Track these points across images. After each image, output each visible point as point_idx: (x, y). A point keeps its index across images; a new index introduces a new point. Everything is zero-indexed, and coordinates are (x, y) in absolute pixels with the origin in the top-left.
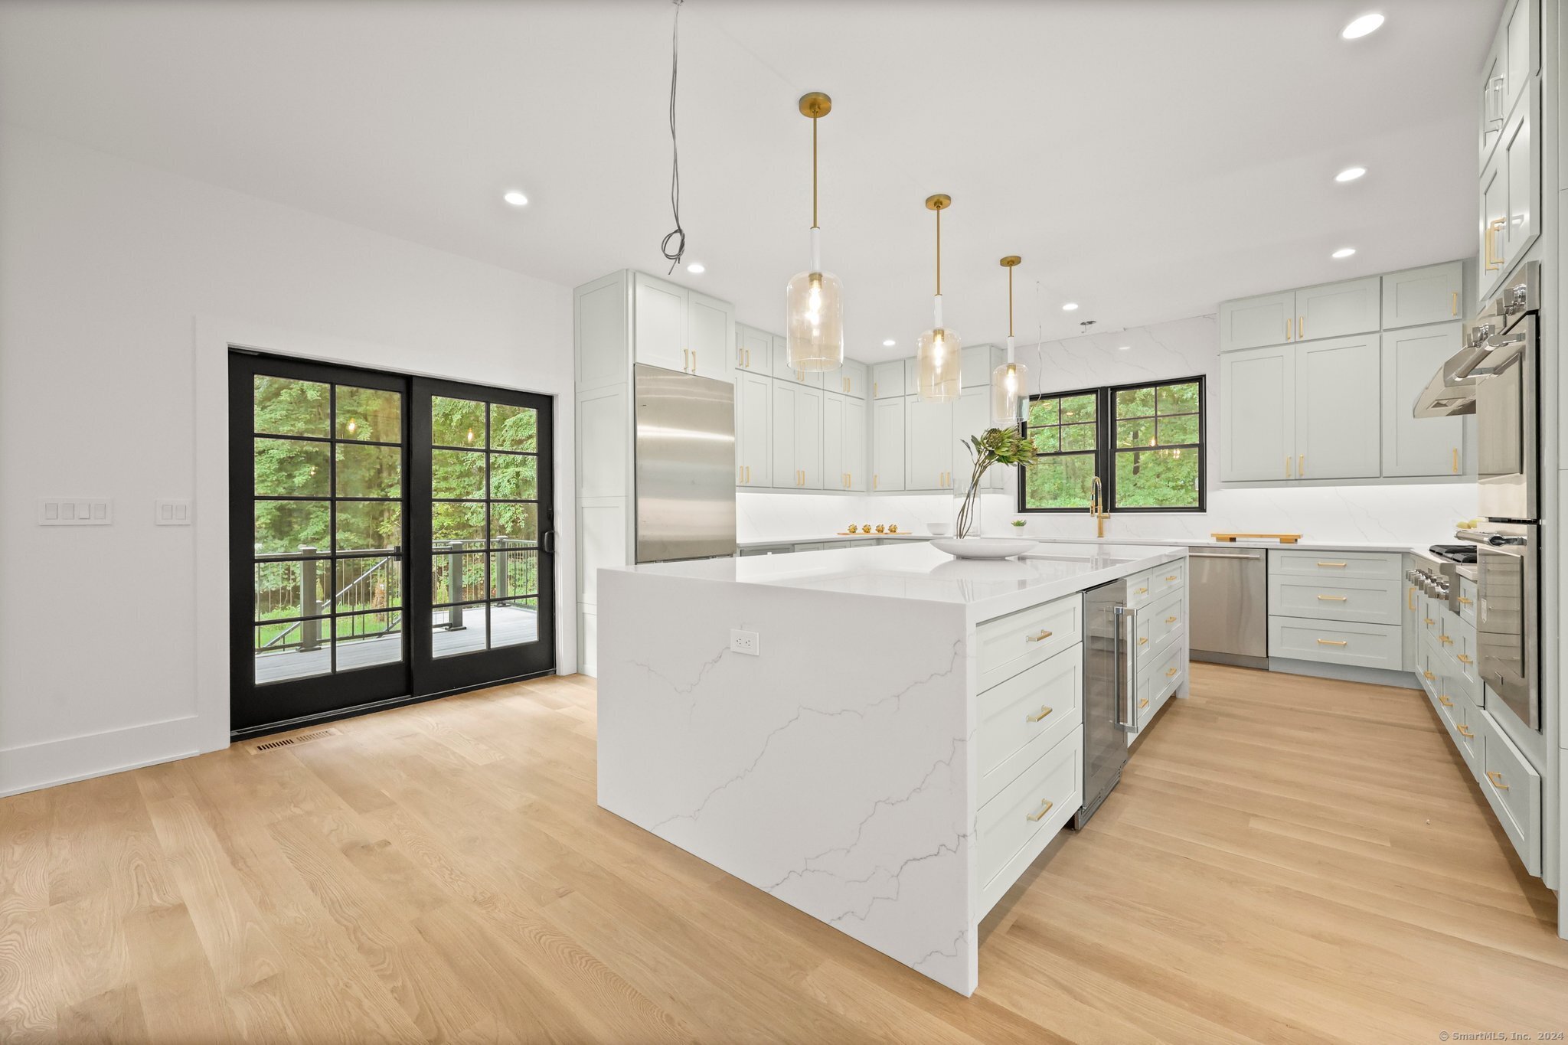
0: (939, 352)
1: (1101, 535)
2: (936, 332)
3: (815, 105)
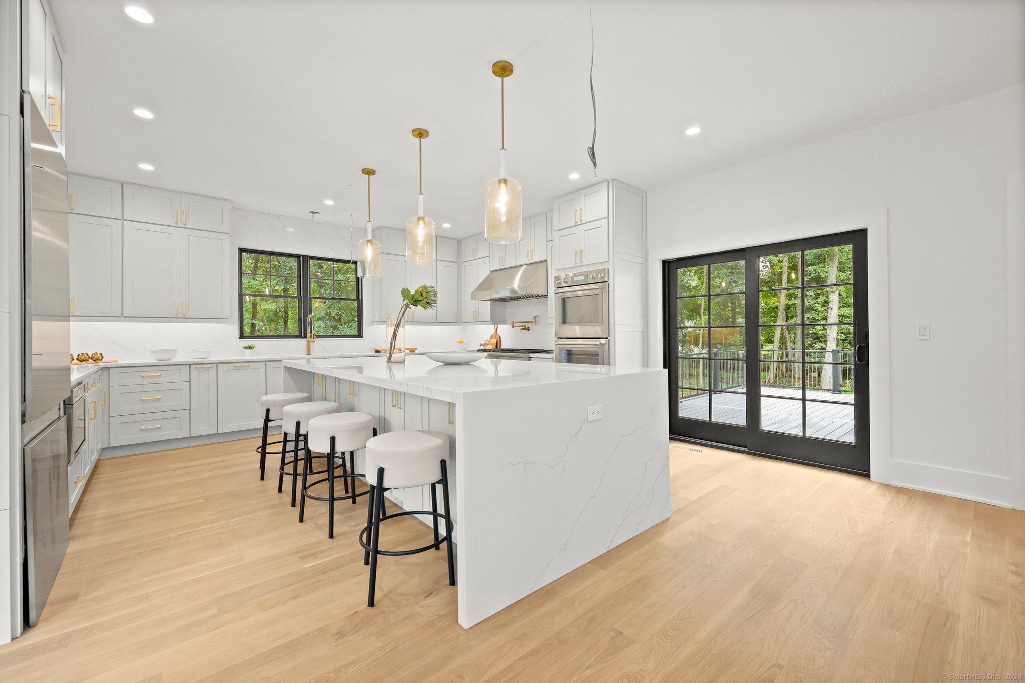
0: (421, 232)
1: (309, 353)
2: (419, 219)
3: (503, 69)
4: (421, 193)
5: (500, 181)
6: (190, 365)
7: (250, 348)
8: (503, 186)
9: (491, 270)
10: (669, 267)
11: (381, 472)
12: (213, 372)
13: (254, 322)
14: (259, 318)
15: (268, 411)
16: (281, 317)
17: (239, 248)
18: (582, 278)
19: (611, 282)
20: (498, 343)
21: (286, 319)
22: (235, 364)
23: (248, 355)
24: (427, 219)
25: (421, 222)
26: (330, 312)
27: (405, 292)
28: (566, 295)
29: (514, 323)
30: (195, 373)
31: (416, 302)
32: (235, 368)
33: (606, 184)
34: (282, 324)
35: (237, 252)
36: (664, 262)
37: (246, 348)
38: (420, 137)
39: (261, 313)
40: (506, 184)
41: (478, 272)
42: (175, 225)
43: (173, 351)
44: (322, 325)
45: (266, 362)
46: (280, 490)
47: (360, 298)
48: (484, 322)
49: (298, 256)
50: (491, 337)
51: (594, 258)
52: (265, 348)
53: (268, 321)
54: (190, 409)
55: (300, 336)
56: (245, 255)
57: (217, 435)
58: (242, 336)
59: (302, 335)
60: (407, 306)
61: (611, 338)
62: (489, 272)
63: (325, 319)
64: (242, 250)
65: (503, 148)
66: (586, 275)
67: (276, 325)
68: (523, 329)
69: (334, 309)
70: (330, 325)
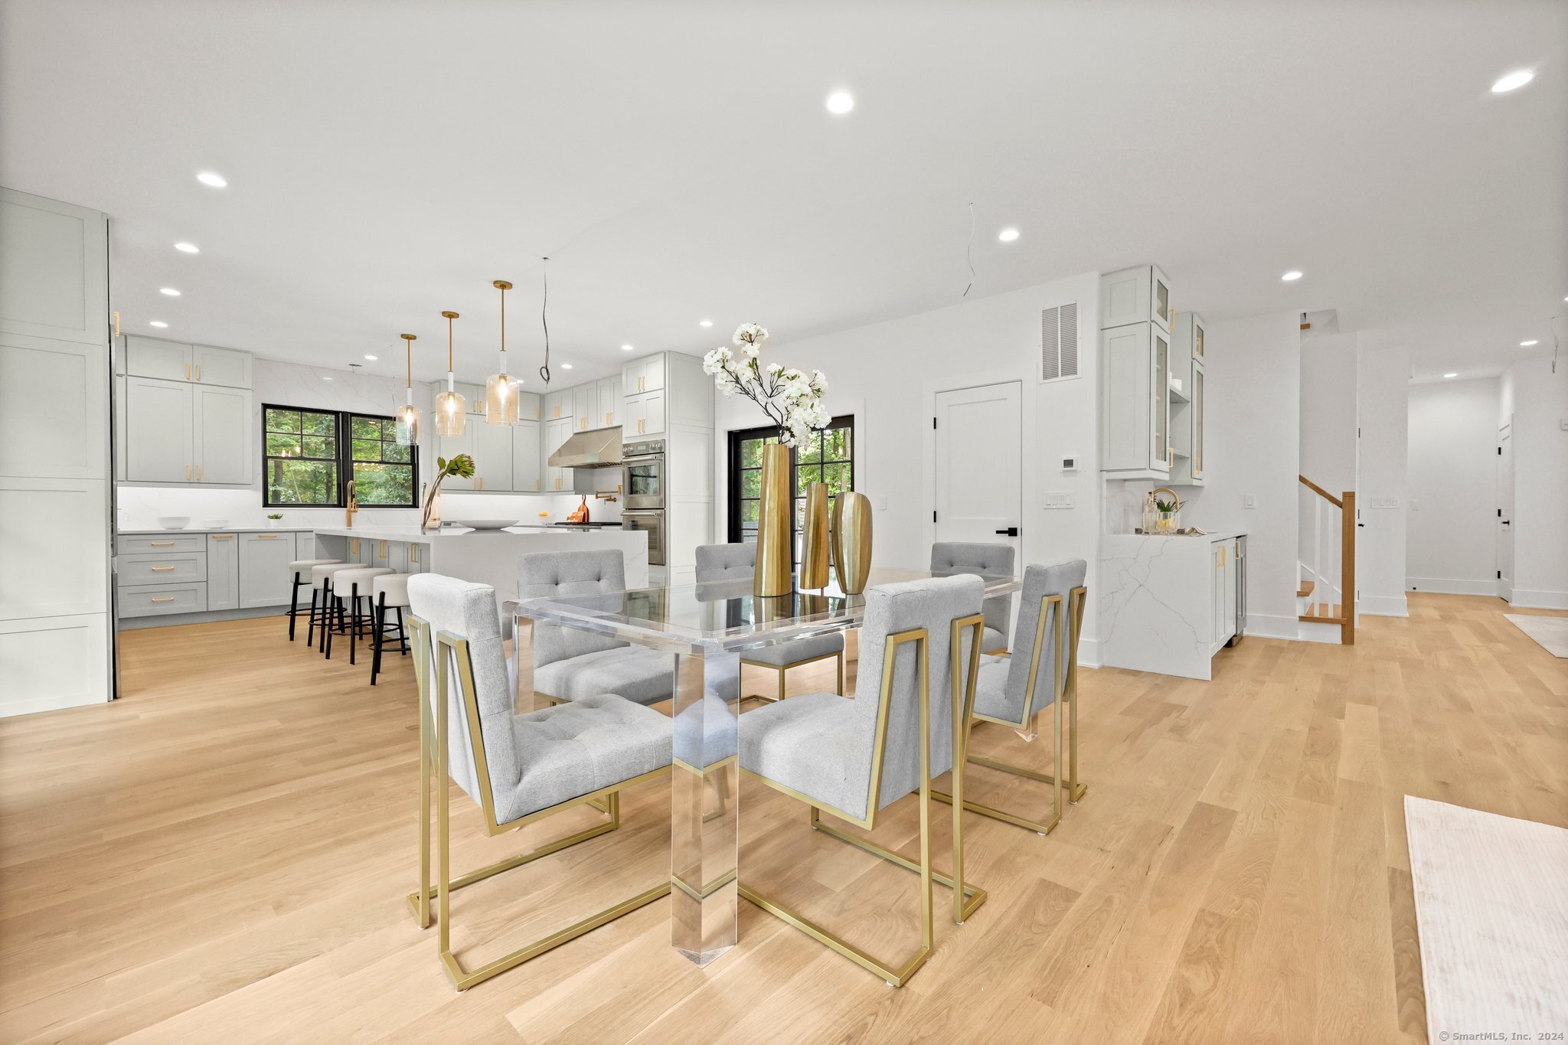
1: (349, 525)
4: (451, 371)
5: (500, 377)
6: (207, 534)
7: (277, 517)
8: (503, 381)
9: (575, 432)
10: (736, 439)
11: (382, 595)
12: (233, 543)
13: (279, 488)
14: (284, 483)
15: (297, 575)
16: (323, 482)
17: (263, 404)
18: (644, 448)
19: (667, 453)
20: (586, 516)
21: (330, 484)
22: (260, 534)
23: (273, 525)
24: (456, 394)
25: (451, 398)
26: (395, 476)
27: (441, 462)
28: (633, 465)
29: (597, 493)
30: (212, 543)
31: (453, 471)
32: (259, 539)
33: (663, 354)
34: (324, 491)
35: (260, 408)
36: (730, 433)
37: (271, 517)
38: (451, 318)
39: (289, 474)
40: (506, 380)
41: (562, 433)
42: (187, 381)
43: (185, 519)
44: (384, 495)
45: (296, 532)
46: (310, 644)
47: (416, 462)
48: (567, 492)
49: (336, 413)
50: (579, 510)
51: (653, 429)
52: (293, 518)
53: (300, 487)
54: (207, 581)
55: (339, 506)
56: (269, 411)
57: (239, 610)
58: (266, 504)
59: (341, 503)
60: (442, 476)
61: (667, 509)
62: (572, 435)
63: (388, 486)
64: (266, 406)
65: (503, 350)
66: (646, 444)
67: (315, 493)
68: (608, 500)
69: (402, 472)
70: (396, 494)
